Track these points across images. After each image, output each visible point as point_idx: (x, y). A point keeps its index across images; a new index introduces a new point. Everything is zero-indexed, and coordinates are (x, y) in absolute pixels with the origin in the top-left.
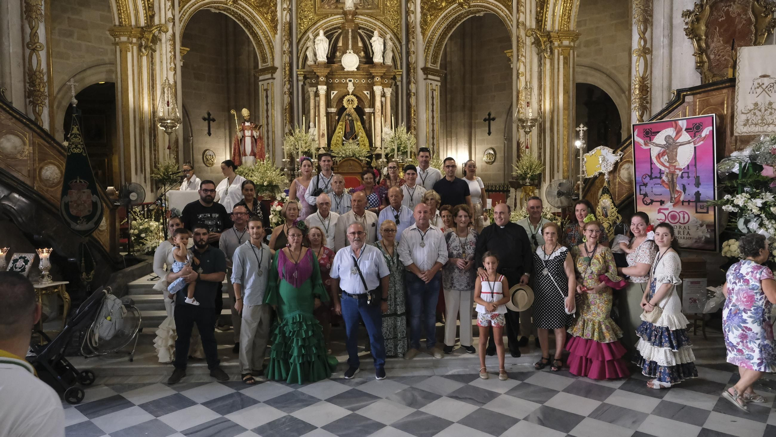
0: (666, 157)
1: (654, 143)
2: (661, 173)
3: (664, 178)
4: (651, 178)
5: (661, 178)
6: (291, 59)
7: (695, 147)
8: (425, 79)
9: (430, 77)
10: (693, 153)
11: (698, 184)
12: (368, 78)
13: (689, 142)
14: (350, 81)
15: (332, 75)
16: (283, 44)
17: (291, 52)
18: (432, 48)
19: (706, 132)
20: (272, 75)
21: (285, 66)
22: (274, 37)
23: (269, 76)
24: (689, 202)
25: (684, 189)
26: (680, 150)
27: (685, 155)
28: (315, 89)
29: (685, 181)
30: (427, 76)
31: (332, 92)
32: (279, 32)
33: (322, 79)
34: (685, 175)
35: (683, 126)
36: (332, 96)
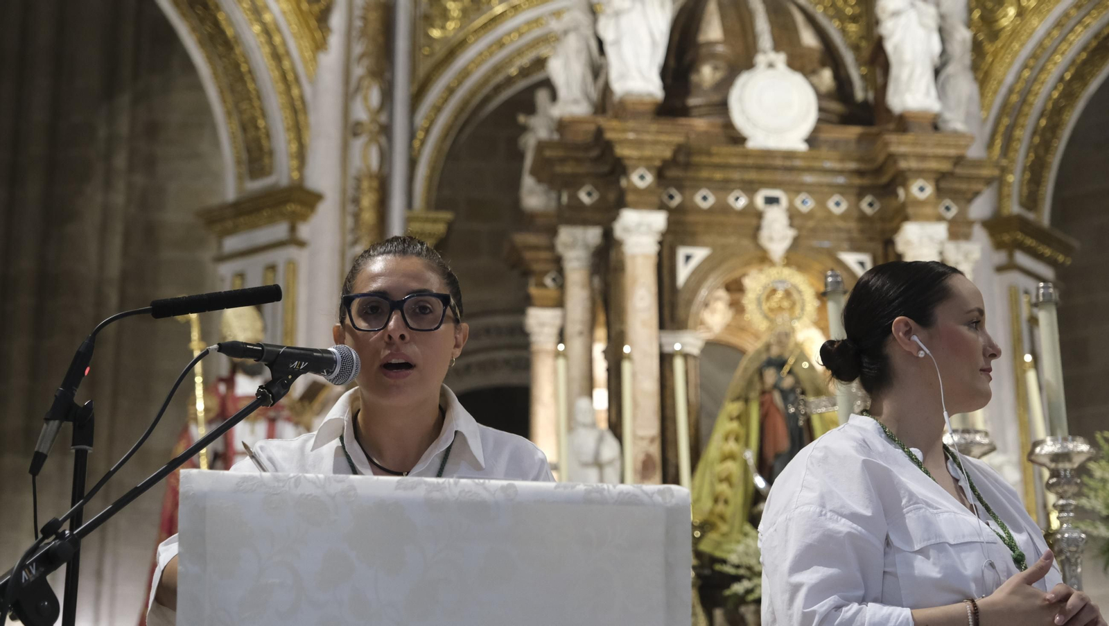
6: (386, 157)
8: (1000, 269)
9: (1022, 259)
12: (861, 192)
14: (771, 201)
15: (687, 166)
16: (349, 93)
17: (386, 130)
18: (1023, 135)
20: (293, 229)
21: (358, 188)
22: (314, 59)
23: (279, 231)
28: (593, 235)
30: (1011, 256)
31: (682, 252)
32: (335, 41)
33: (641, 179)
36: (683, 273)
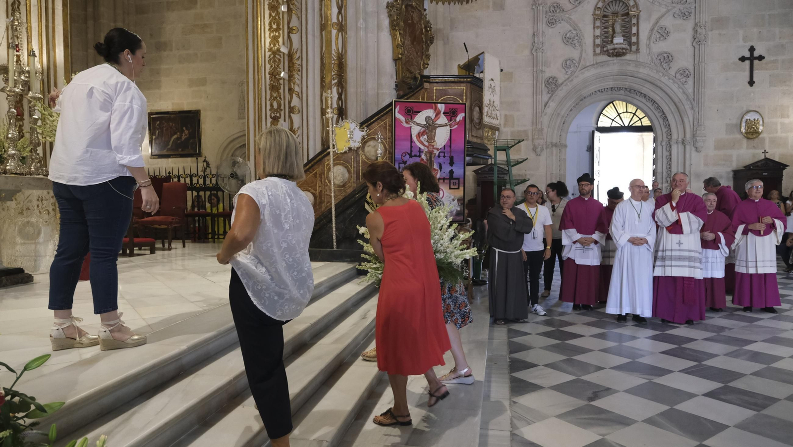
0: (425, 137)
1: (415, 122)
2: (420, 151)
3: (423, 156)
4: (411, 156)
5: (420, 156)
7: (451, 130)
10: (449, 135)
11: (452, 163)
13: (446, 125)
19: (460, 117)
24: (444, 179)
25: (441, 168)
26: (438, 130)
27: (442, 137)
29: (441, 160)
34: (442, 154)
35: (442, 109)
